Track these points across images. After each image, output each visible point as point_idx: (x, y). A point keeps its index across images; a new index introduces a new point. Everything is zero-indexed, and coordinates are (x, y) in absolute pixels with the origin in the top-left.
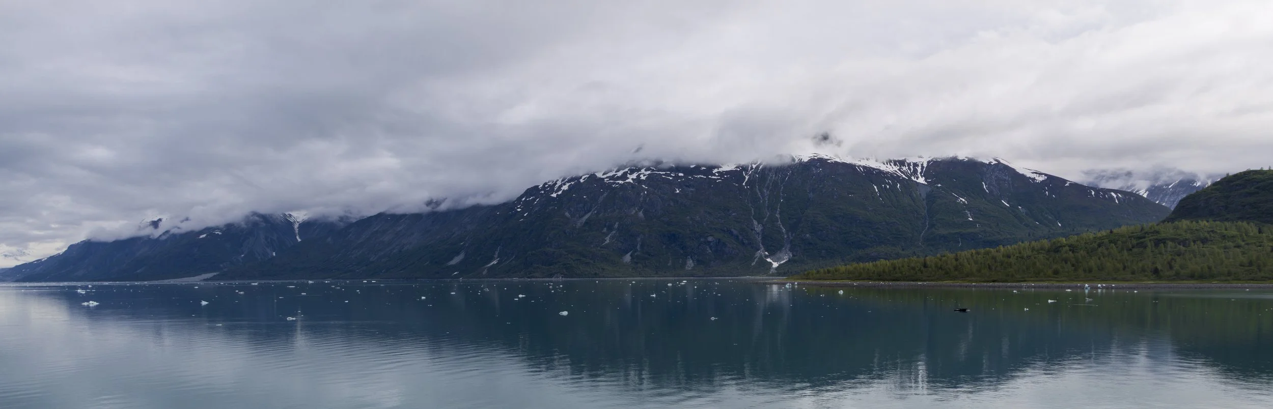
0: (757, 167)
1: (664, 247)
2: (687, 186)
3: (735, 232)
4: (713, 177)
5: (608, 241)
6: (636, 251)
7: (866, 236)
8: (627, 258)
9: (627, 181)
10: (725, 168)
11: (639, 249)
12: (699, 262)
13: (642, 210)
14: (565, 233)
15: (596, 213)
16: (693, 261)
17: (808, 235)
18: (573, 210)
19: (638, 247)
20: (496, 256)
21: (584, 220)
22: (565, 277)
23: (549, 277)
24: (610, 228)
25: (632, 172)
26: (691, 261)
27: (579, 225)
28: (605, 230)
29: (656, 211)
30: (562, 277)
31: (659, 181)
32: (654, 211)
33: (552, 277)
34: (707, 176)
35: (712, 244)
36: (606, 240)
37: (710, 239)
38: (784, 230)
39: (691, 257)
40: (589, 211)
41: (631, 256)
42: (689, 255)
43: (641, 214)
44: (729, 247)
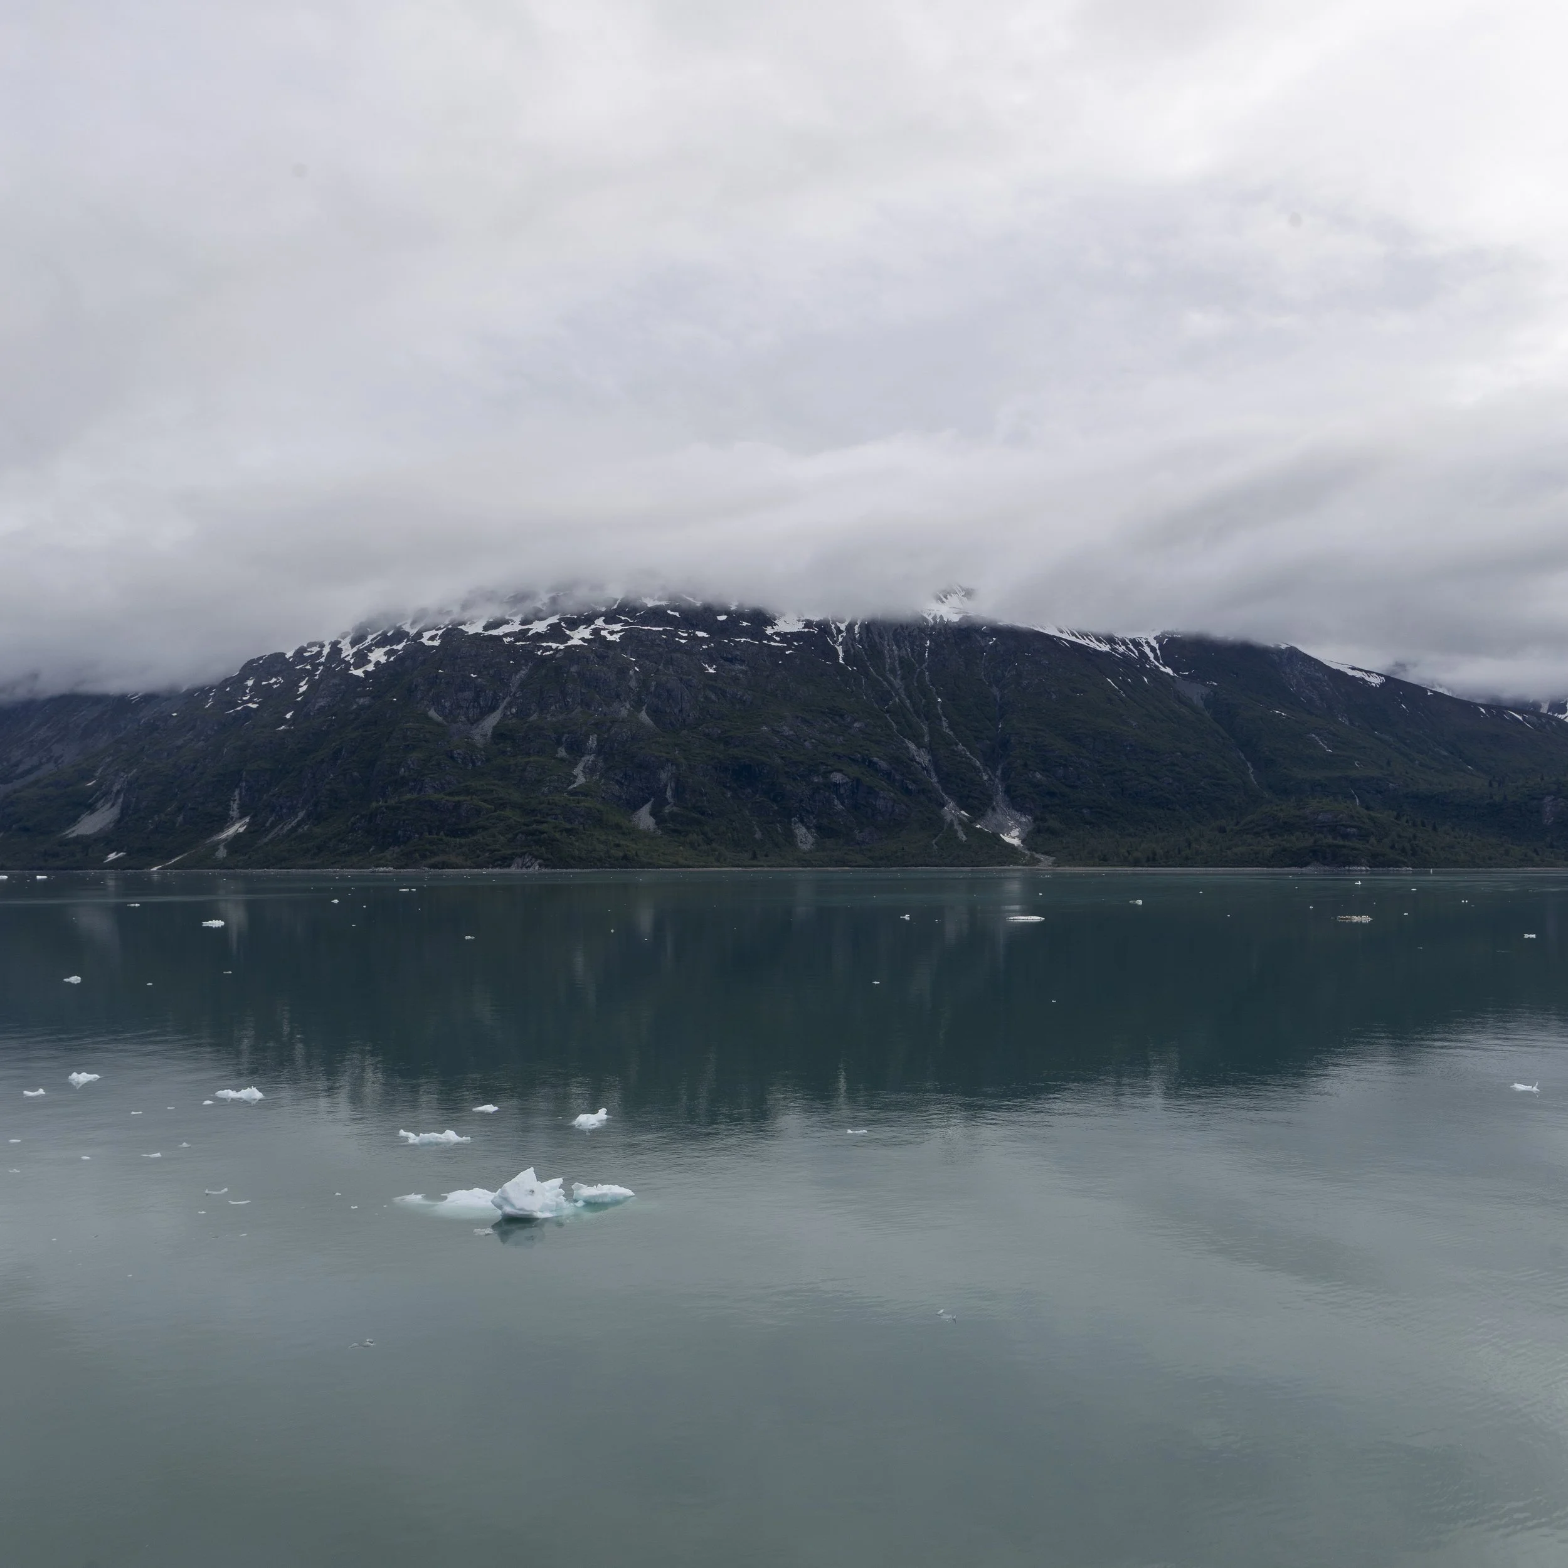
0: (850, 628)
1: (729, 794)
2: (727, 660)
3: (883, 765)
4: (772, 643)
5: (581, 780)
6: (665, 802)
7: (1156, 778)
8: (644, 819)
9: (570, 643)
10: (784, 626)
11: (670, 800)
12: (824, 832)
13: (644, 708)
14: (452, 757)
15: (517, 713)
16: (808, 828)
17: (1038, 776)
18: (447, 704)
19: (669, 793)
20: (234, 813)
21: (491, 730)
22: (546, 866)
23: (501, 866)
24: (577, 748)
25: (573, 624)
26: (804, 830)
27: (479, 741)
28: (562, 753)
29: (681, 711)
30: (540, 866)
31: (658, 645)
32: (676, 711)
33: (509, 866)
34: (760, 641)
35: (842, 791)
36: (576, 777)
37: (837, 778)
38: (978, 763)
39: (802, 821)
40: (493, 709)
41: (653, 814)
42: (795, 816)
43: (643, 716)
44: (884, 798)
